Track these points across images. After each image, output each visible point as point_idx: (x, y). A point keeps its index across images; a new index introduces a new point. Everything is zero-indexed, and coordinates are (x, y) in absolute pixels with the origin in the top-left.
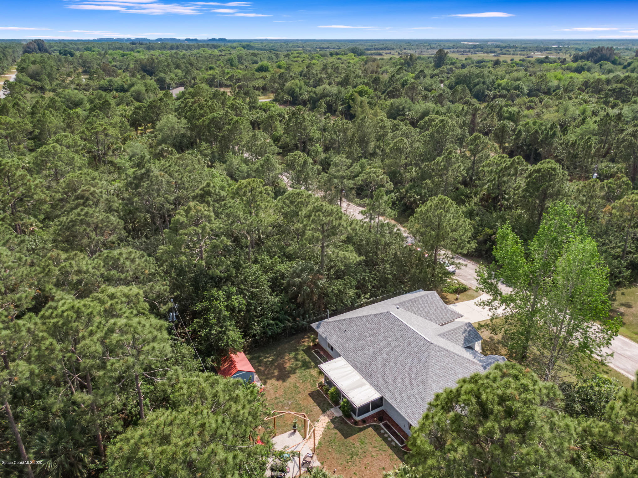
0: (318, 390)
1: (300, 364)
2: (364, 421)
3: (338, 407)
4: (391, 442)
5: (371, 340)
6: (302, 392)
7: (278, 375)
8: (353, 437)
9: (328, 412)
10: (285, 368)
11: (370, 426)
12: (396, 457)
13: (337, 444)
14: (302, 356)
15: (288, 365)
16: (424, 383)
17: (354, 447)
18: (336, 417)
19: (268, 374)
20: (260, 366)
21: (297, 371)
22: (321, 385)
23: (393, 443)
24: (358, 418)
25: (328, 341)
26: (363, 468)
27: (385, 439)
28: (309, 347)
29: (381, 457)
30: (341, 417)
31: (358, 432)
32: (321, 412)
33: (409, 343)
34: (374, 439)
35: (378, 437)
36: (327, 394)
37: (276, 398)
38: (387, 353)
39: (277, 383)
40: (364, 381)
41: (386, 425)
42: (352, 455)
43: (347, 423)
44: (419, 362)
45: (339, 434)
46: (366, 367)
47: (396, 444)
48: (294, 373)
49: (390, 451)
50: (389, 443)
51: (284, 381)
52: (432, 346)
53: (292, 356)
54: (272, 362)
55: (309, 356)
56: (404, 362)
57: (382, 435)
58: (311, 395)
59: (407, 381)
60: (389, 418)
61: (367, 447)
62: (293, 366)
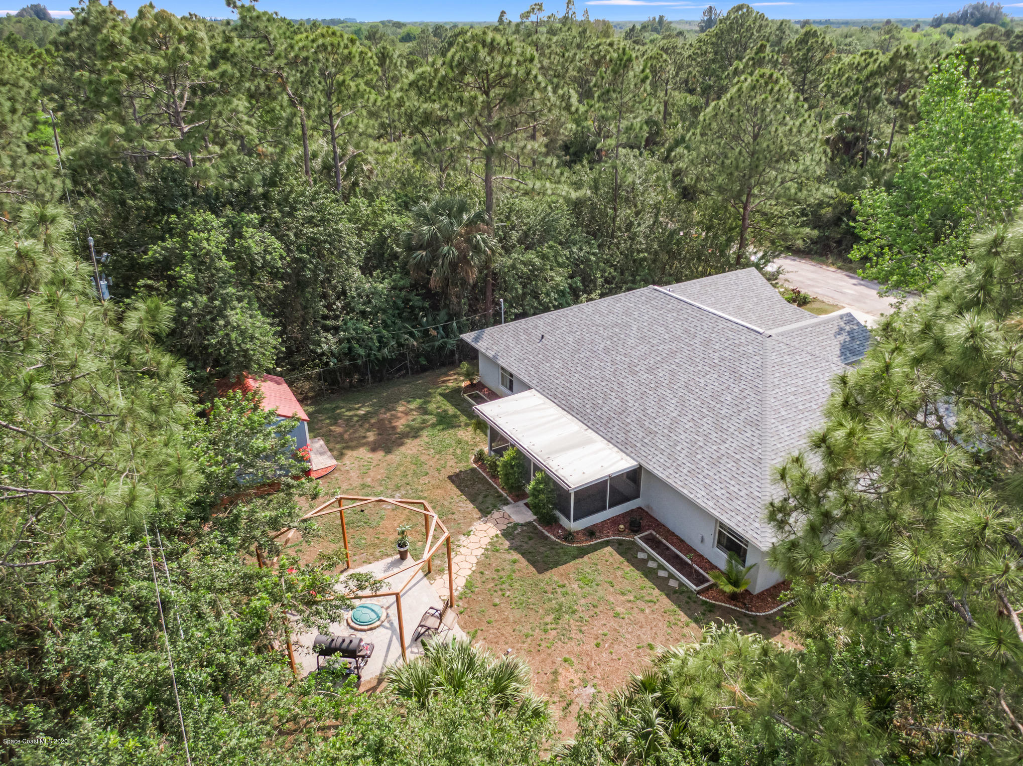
0: (473, 470)
1: (432, 419)
2: (591, 532)
3: (521, 503)
4: (666, 580)
5: (606, 349)
6: (432, 472)
7: (375, 442)
8: (562, 568)
9: (496, 514)
10: (394, 428)
11: (607, 543)
12: (684, 618)
13: (516, 585)
14: (438, 404)
15: (401, 424)
16: (756, 423)
17: (565, 594)
18: (516, 525)
19: (351, 440)
20: (335, 424)
21: (425, 433)
22: (480, 458)
23: (673, 583)
24: (574, 526)
25: (501, 362)
26: (590, 647)
27: (650, 574)
28: (457, 391)
29: (641, 617)
30: (529, 524)
31: (575, 558)
32: (476, 514)
33: (707, 342)
34: (619, 573)
35: (628, 568)
36: (494, 477)
37: (364, 486)
38: (650, 370)
39: (371, 455)
40: (591, 434)
41: (649, 540)
42: (559, 611)
43: (547, 538)
44: (739, 379)
45: (524, 562)
46: (595, 406)
47: (681, 584)
48: (415, 437)
49: (665, 602)
50: (661, 584)
51: (388, 451)
52: (769, 343)
53: (414, 405)
54: (365, 418)
55: (456, 406)
56: (697, 384)
57: (640, 565)
58: (456, 479)
59: (707, 424)
60: (659, 526)
61: (601, 593)
62: (415, 424)
